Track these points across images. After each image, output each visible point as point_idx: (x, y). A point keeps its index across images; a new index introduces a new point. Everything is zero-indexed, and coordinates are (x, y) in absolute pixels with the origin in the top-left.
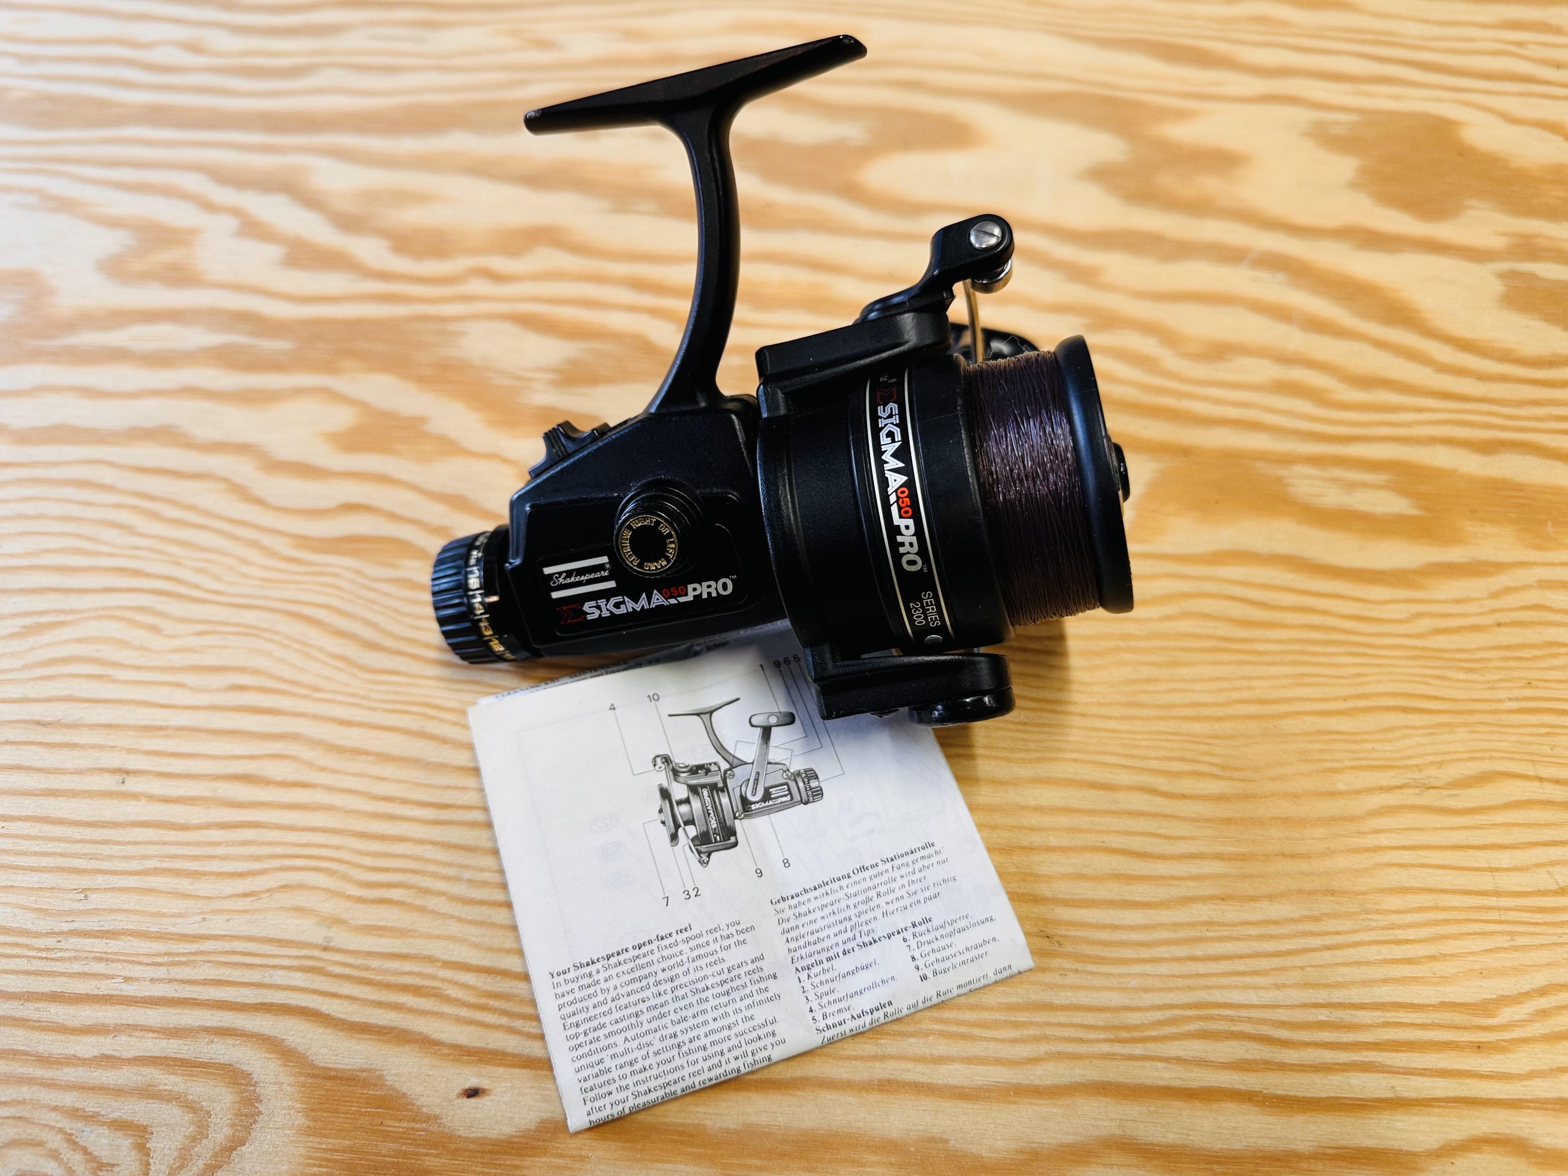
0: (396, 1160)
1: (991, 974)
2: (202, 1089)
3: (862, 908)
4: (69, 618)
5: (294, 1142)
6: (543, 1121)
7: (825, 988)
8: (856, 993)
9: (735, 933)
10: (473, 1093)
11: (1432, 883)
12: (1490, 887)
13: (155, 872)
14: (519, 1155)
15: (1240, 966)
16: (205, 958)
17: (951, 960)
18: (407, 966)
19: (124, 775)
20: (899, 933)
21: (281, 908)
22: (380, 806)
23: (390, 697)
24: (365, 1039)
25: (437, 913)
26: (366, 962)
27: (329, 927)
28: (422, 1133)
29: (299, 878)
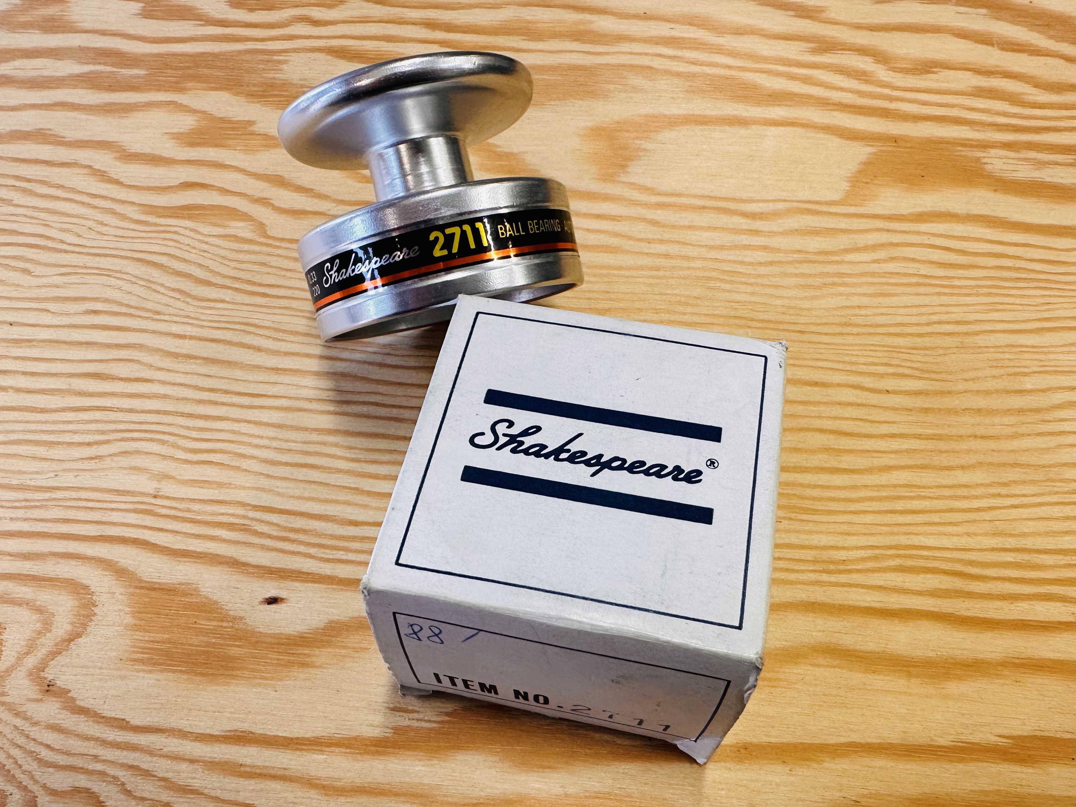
0: (206, 649)
2: (48, 597)
5: (121, 635)
6: (331, 622)
10: (273, 601)
13: (17, 442)
14: (309, 646)
15: (935, 518)
16: (57, 503)
18: (222, 509)
21: (120, 468)
22: (205, 396)
23: (216, 318)
24: (185, 562)
25: (249, 472)
26: (189, 506)
27: (158, 481)
28: (229, 630)
29: (136, 446)
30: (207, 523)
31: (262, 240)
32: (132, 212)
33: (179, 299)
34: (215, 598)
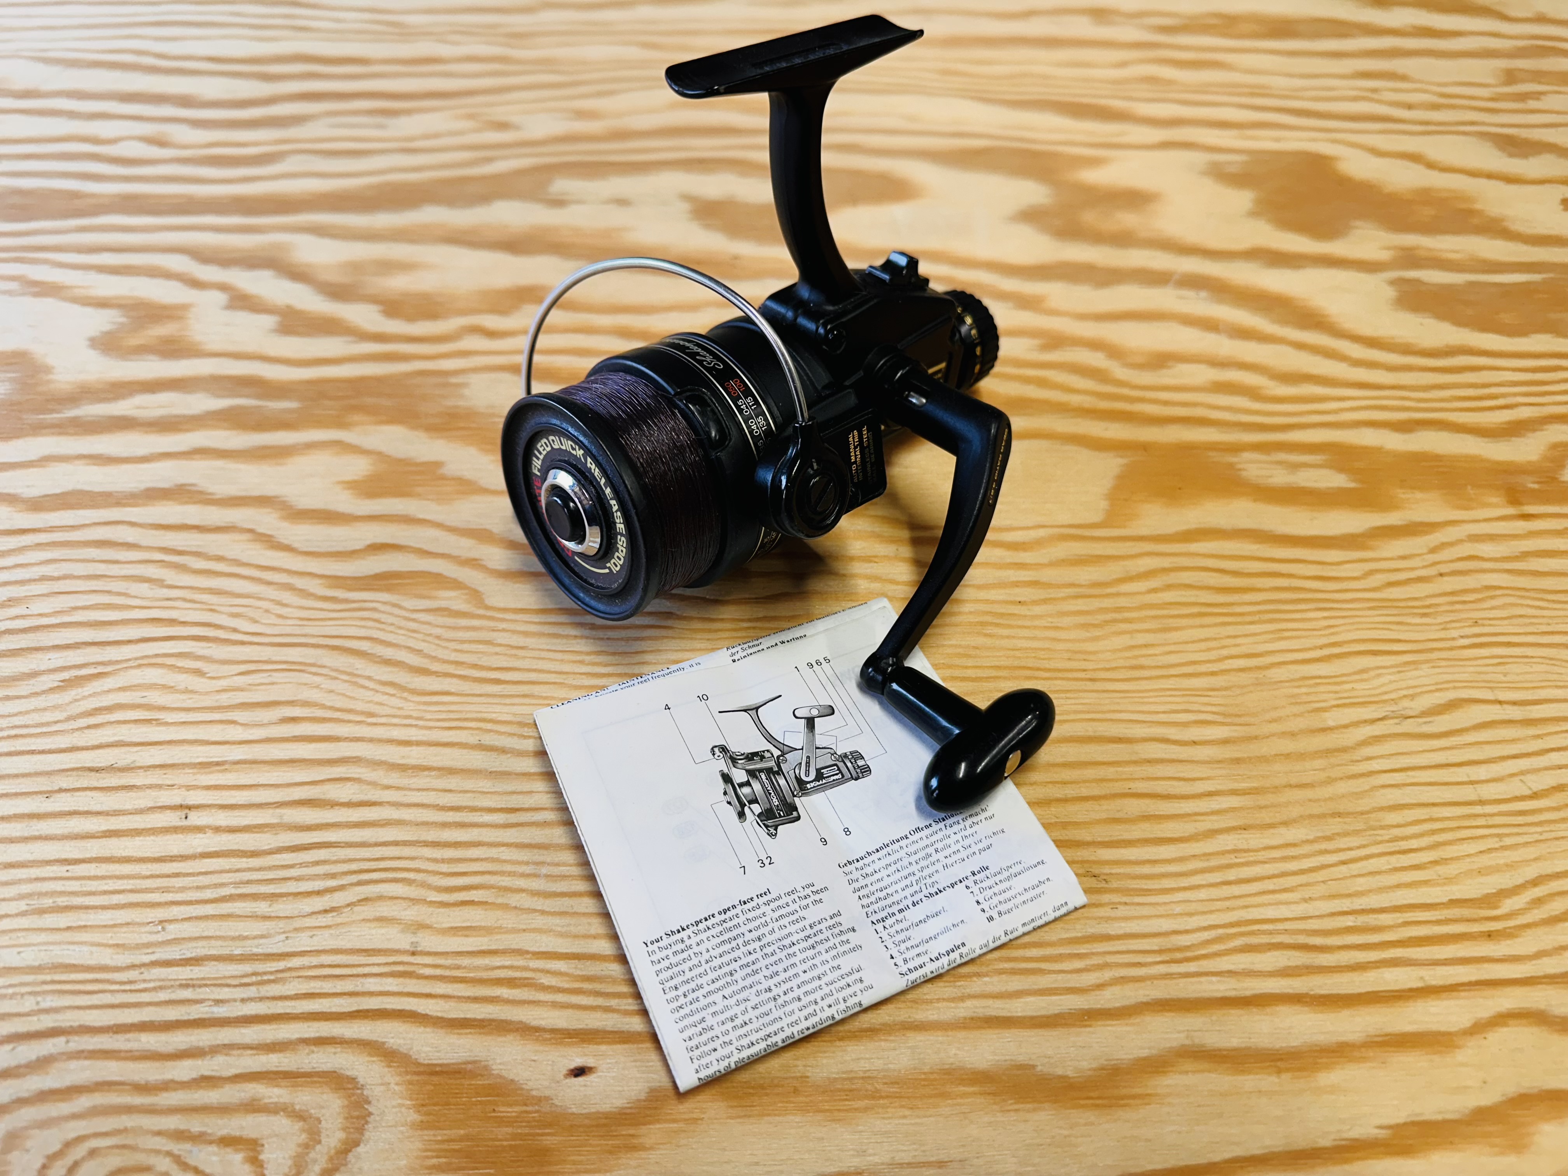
0: (513, 1143)
1: (1050, 912)
2: (309, 1098)
3: (923, 863)
4: (109, 669)
5: (408, 1137)
6: (652, 1090)
7: (902, 936)
8: (931, 938)
9: (811, 894)
10: (579, 1072)
11: (1424, 799)
12: (1473, 797)
13: (230, 898)
14: (633, 1124)
15: (1269, 885)
16: (294, 974)
17: (1013, 901)
18: (497, 961)
19: (187, 811)
20: (961, 882)
21: (364, 920)
22: (450, 817)
23: (446, 716)
24: (466, 1034)
25: (520, 909)
26: (456, 962)
27: (414, 933)
28: (536, 1115)
29: (378, 890)
30: (482, 981)
31: (481, 612)
32: (317, 586)
33: (393, 695)
34: (511, 1076)
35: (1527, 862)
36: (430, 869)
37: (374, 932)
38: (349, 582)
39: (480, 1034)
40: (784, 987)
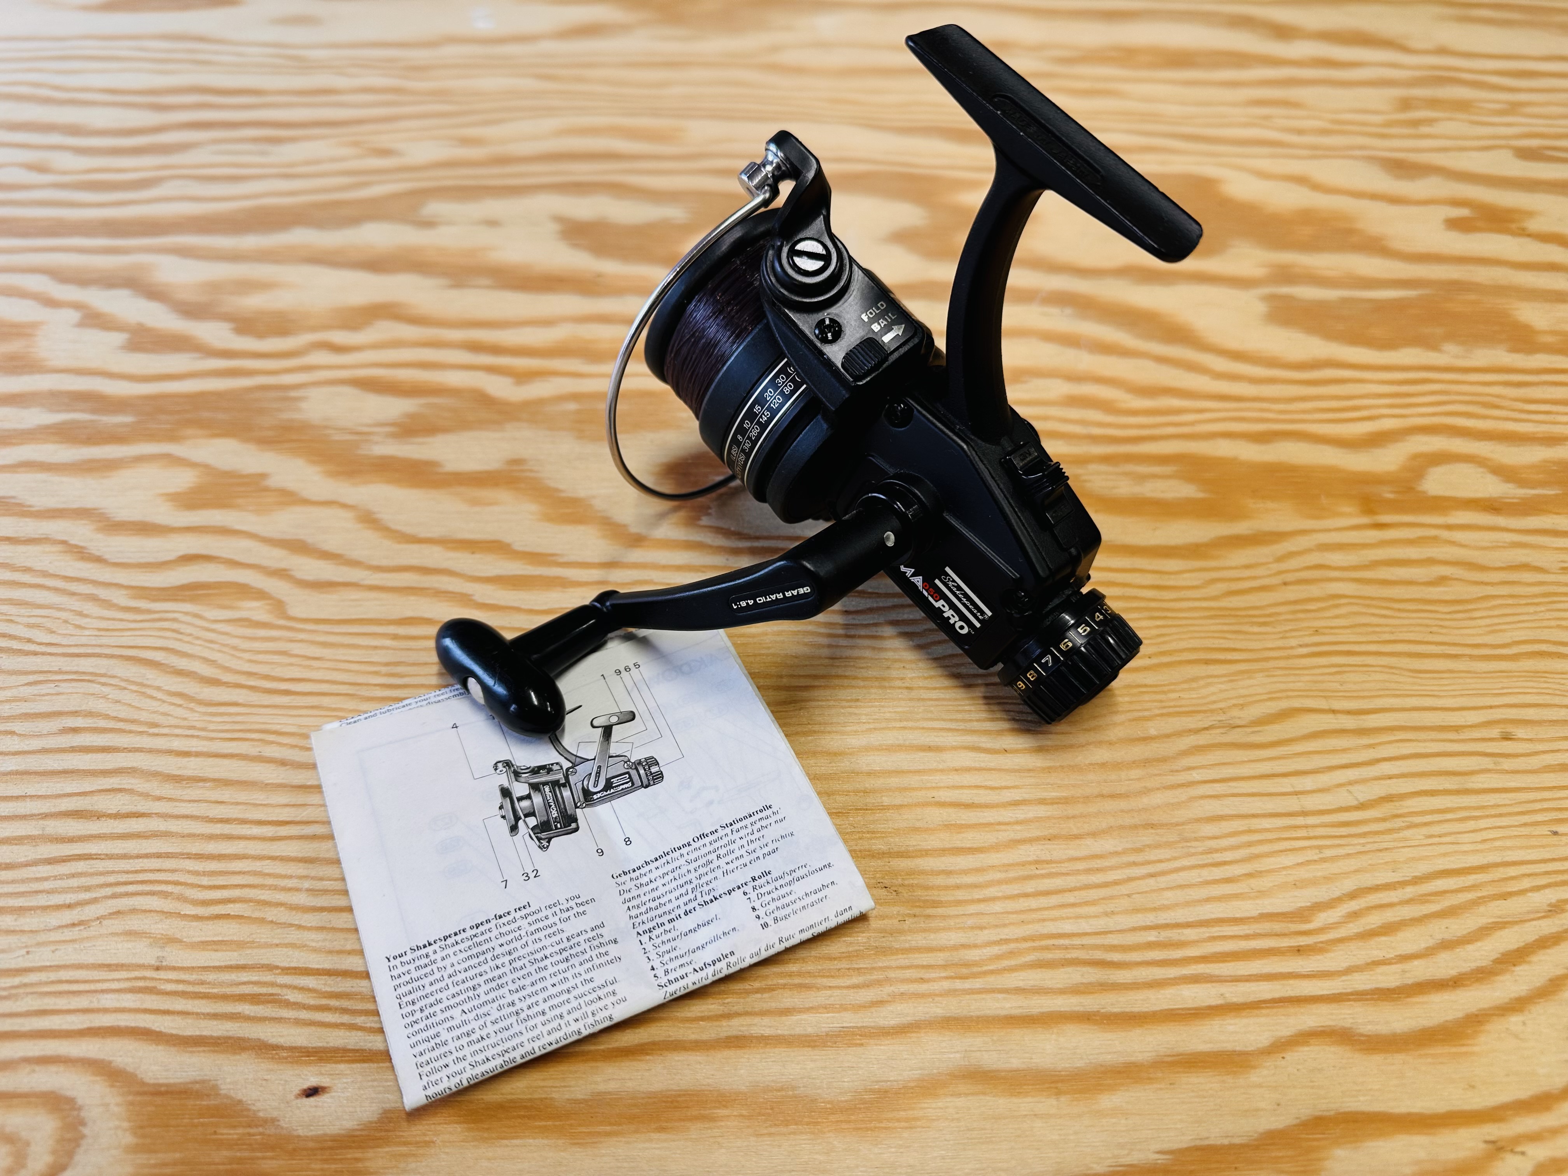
0: (230, 1167)
1: (832, 918)
2: (21, 1119)
3: (702, 871)
5: (120, 1161)
6: (386, 1112)
7: (667, 947)
8: (698, 948)
9: (574, 906)
10: (312, 1092)
12: (1296, 808)
14: (360, 1147)
15: (1070, 898)
16: (29, 990)
17: (792, 906)
18: (244, 977)
20: (739, 888)
21: (111, 934)
22: (218, 829)
23: (227, 727)
24: (199, 1052)
25: (276, 923)
26: (202, 977)
27: (161, 947)
28: (258, 1137)
29: (131, 903)
30: (225, 998)
31: (282, 622)
32: (120, 598)
33: (180, 706)
34: (239, 1096)
35: (1346, 874)
36: (189, 882)
37: (120, 946)
38: (154, 593)
39: (214, 1051)
40: (529, 1001)
